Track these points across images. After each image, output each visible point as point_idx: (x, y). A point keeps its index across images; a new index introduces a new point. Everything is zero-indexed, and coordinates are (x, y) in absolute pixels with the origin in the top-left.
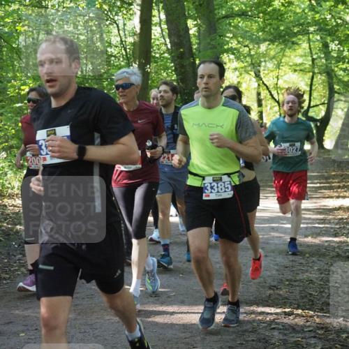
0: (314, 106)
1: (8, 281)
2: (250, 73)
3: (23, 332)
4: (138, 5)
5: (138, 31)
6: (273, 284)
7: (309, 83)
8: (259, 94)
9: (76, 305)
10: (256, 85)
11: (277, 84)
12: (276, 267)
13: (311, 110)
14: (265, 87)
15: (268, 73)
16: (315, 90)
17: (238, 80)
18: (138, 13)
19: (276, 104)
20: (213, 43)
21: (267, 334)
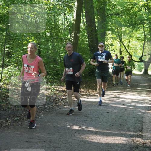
0: (144, 56)
1: (27, 121)
2: (117, 40)
3: (39, 142)
4: (75, 8)
5: (75, 19)
6: (139, 129)
7: (143, 45)
8: (120, 49)
9: (59, 133)
10: (120, 45)
11: (129, 45)
12: (139, 122)
13: (143, 57)
14: (124, 46)
15: (125, 41)
16: (145, 48)
17: (112, 42)
18: (76, 11)
19: (128, 54)
20: (104, 26)
21: (143, 149)
